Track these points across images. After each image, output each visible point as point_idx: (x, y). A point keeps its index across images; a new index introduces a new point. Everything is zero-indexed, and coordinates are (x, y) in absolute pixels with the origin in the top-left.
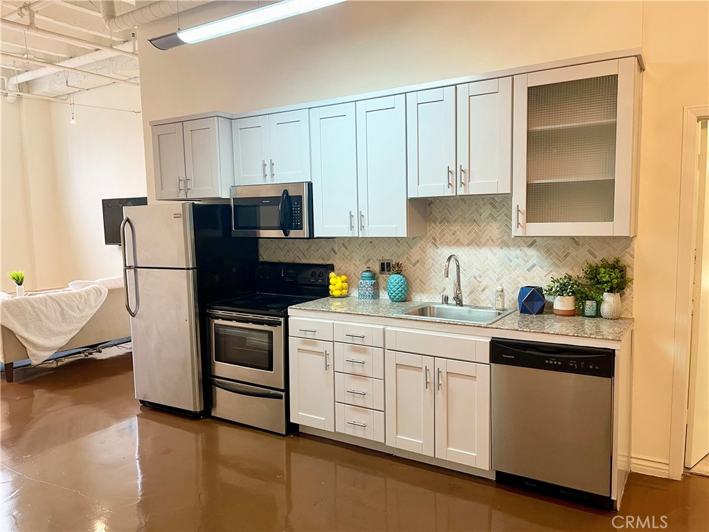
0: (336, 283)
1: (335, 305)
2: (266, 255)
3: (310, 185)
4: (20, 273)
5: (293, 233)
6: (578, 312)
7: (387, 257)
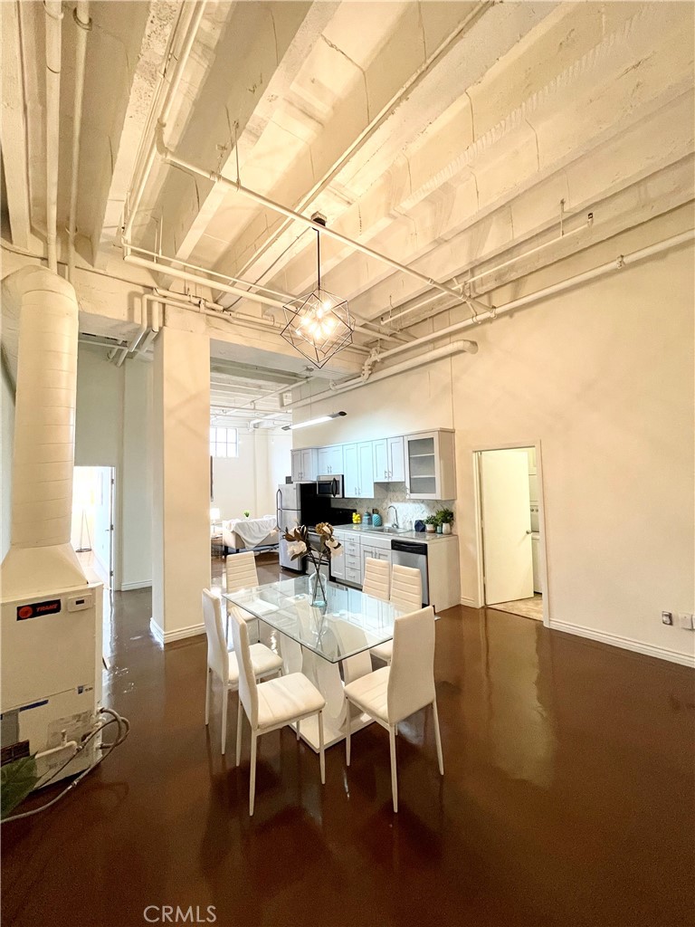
0: (355, 517)
1: (355, 527)
2: (334, 505)
3: (343, 476)
4: (248, 512)
5: (337, 496)
6: (435, 532)
7: (375, 507)
